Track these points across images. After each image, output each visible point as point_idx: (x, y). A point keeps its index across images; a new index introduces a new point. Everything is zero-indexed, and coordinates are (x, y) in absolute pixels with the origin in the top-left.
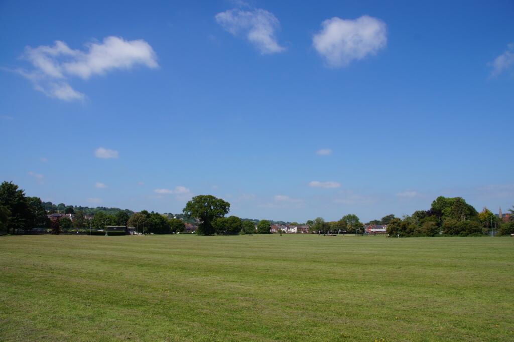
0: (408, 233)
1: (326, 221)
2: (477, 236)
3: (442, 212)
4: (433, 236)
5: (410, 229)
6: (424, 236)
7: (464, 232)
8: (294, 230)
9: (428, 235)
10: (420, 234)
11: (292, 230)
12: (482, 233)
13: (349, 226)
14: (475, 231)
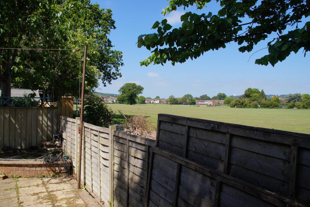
0: (244, 106)
1: (176, 97)
2: (277, 108)
3: (251, 96)
4: (256, 108)
5: (245, 104)
6: (252, 108)
7: (271, 107)
8: (157, 102)
9: (254, 108)
10: (250, 107)
11: (156, 102)
12: (279, 107)
13: (188, 101)
14: (276, 106)
